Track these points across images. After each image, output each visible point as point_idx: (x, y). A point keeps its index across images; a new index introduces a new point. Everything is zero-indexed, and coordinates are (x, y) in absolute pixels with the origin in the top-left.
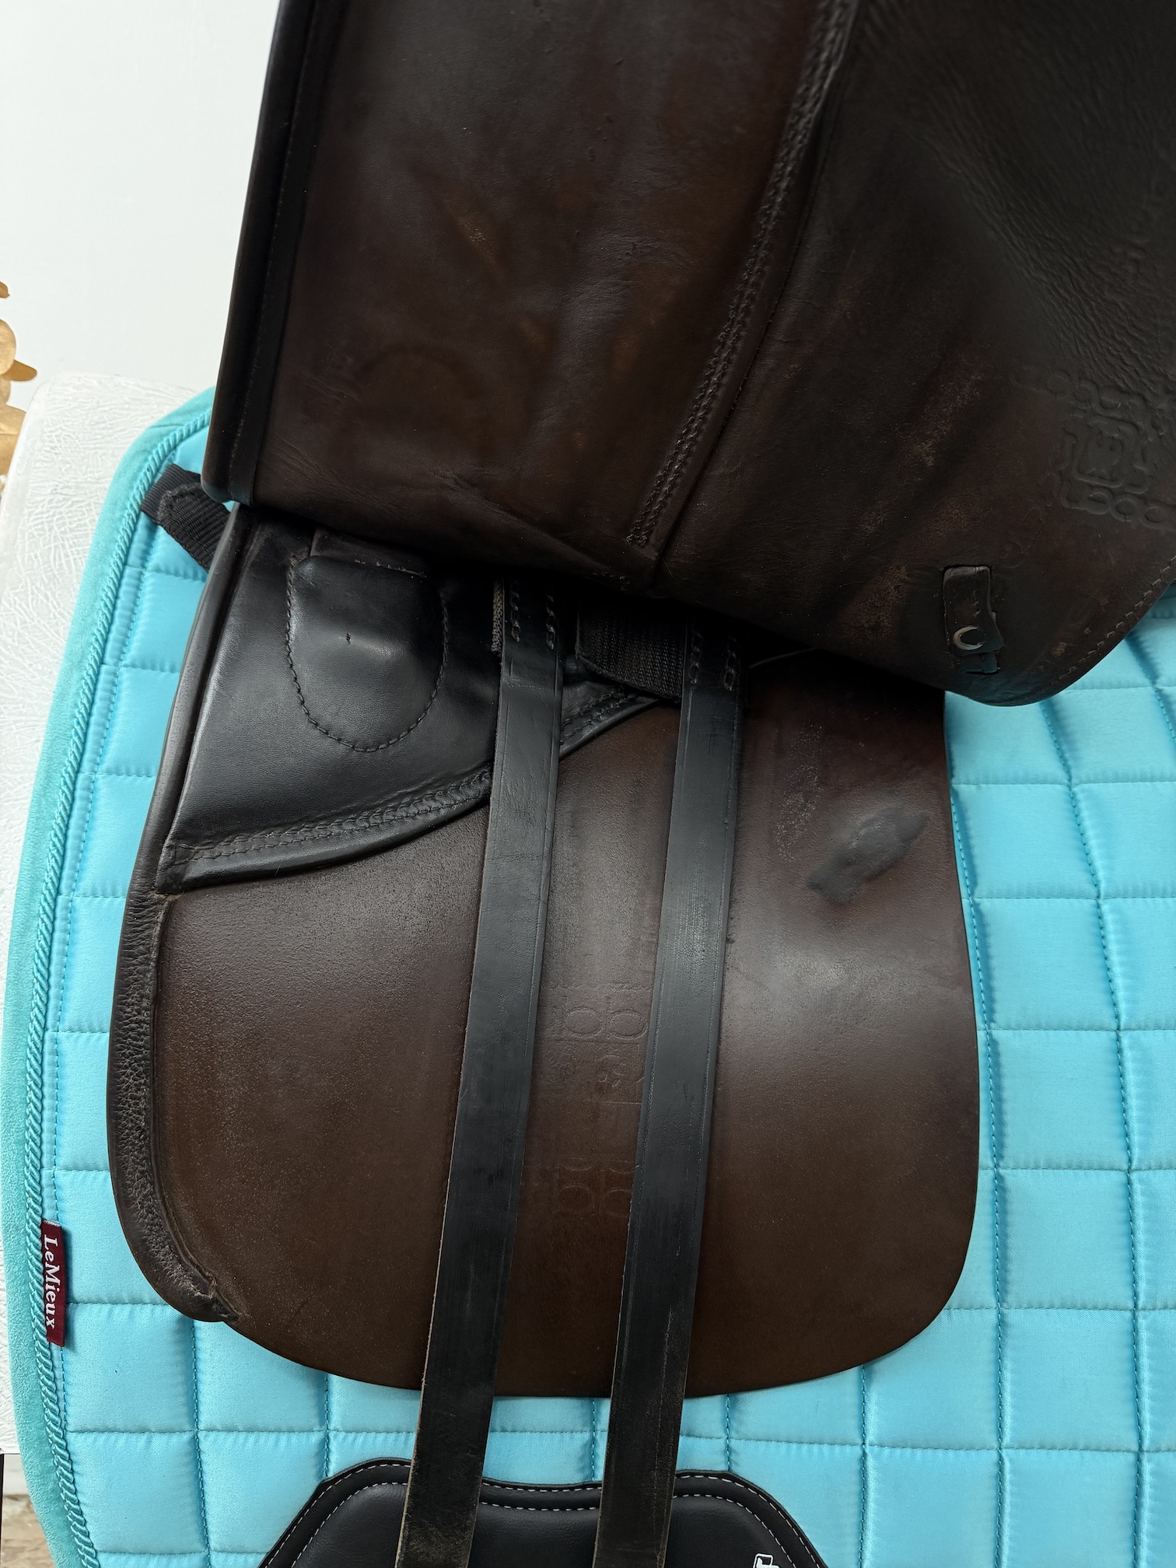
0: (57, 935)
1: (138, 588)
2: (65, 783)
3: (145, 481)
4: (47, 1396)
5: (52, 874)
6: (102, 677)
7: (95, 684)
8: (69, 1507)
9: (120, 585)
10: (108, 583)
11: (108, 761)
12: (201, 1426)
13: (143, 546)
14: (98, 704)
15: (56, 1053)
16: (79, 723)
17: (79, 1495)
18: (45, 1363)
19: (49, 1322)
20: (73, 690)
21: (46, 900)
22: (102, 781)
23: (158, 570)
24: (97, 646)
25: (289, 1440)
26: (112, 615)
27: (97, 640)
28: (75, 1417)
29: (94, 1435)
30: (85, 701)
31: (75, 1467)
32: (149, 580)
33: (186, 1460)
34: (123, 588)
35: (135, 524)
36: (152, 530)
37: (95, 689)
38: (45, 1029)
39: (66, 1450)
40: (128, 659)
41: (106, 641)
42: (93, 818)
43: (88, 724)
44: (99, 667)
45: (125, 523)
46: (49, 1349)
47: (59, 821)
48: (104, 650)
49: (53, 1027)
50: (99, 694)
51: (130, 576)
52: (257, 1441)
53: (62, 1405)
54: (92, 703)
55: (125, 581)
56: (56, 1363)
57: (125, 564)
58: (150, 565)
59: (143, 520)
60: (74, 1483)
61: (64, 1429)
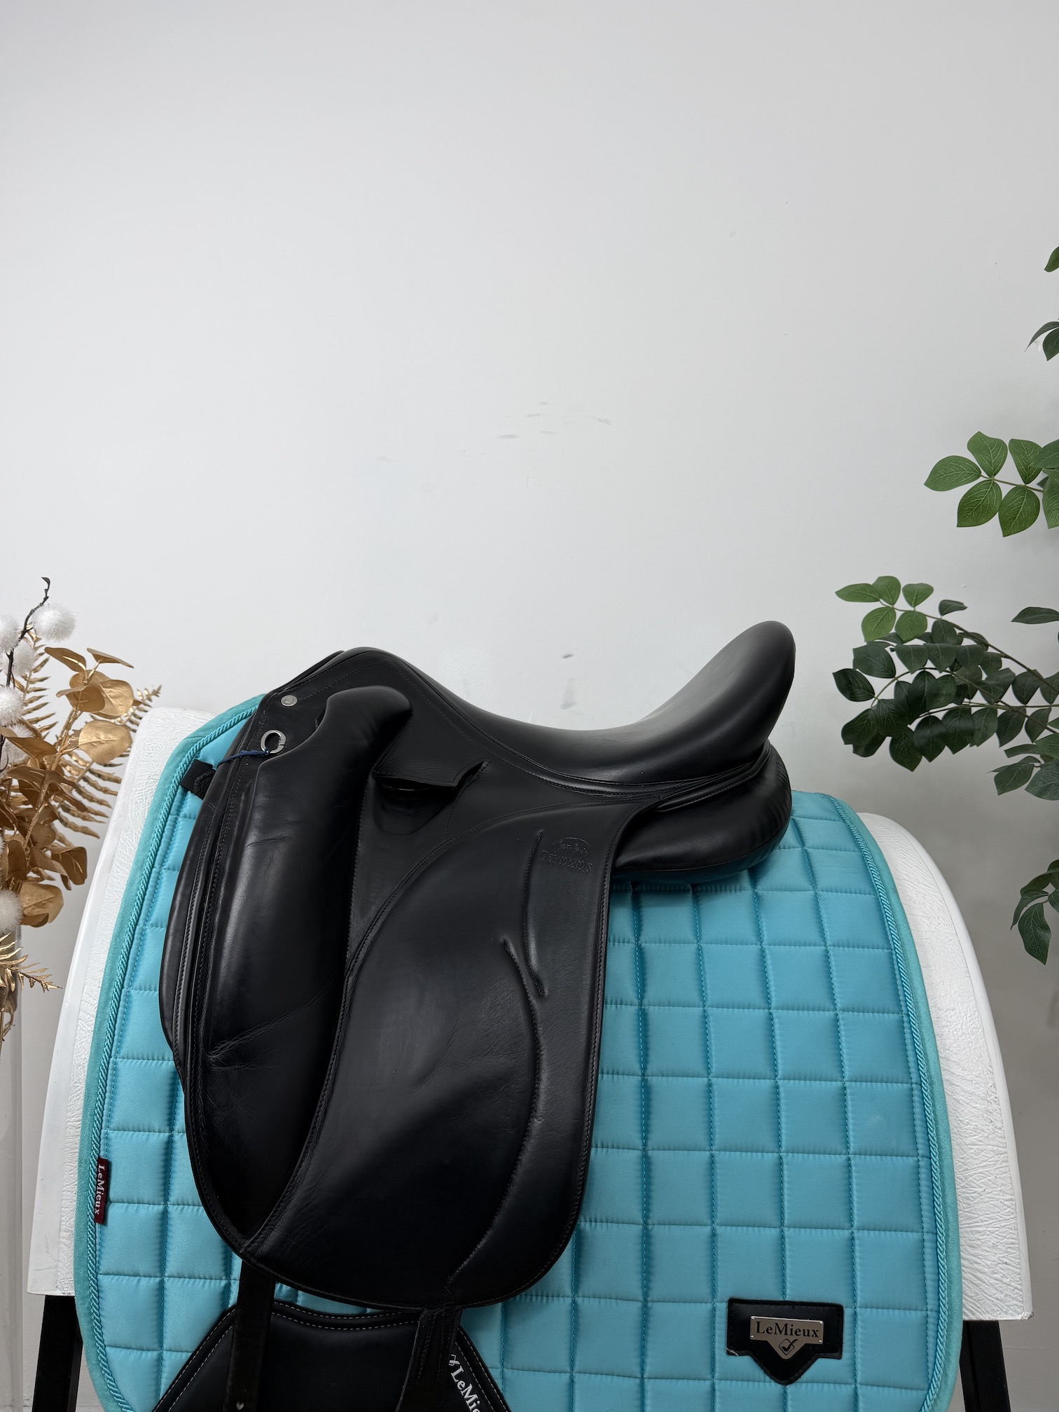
0: (120, 1009)
1: (174, 827)
2: (130, 930)
3: (183, 769)
4: (90, 1253)
5: (120, 978)
6: (153, 875)
7: (149, 878)
8: (95, 1317)
9: (166, 825)
10: (159, 824)
11: (152, 920)
12: (166, 1274)
13: (179, 803)
14: (150, 889)
15: (115, 1069)
16: (139, 899)
17: (101, 1311)
18: (91, 1234)
19: (97, 1211)
20: (138, 881)
21: (116, 991)
22: (149, 931)
23: (185, 816)
24: (151, 858)
25: (210, 1283)
26: (161, 842)
27: (151, 855)
28: (105, 1265)
29: (112, 1276)
30: (143, 887)
31: (100, 1295)
32: (181, 821)
33: (156, 1293)
34: (167, 827)
35: (176, 792)
36: (184, 794)
37: (149, 881)
38: (110, 1057)
39: (97, 1285)
40: (167, 865)
41: (156, 855)
42: (143, 949)
43: (143, 899)
44: (151, 869)
45: (171, 791)
46: (94, 1226)
47: (125, 950)
48: (155, 860)
49: (115, 1056)
50: (150, 884)
53: (97, 1259)
54: (146, 889)
55: (168, 823)
56: (97, 1234)
57: (169, 814)
58: (182, 814)
59: (180, 790)
60: (98, 1303)
61: (97, 1273)
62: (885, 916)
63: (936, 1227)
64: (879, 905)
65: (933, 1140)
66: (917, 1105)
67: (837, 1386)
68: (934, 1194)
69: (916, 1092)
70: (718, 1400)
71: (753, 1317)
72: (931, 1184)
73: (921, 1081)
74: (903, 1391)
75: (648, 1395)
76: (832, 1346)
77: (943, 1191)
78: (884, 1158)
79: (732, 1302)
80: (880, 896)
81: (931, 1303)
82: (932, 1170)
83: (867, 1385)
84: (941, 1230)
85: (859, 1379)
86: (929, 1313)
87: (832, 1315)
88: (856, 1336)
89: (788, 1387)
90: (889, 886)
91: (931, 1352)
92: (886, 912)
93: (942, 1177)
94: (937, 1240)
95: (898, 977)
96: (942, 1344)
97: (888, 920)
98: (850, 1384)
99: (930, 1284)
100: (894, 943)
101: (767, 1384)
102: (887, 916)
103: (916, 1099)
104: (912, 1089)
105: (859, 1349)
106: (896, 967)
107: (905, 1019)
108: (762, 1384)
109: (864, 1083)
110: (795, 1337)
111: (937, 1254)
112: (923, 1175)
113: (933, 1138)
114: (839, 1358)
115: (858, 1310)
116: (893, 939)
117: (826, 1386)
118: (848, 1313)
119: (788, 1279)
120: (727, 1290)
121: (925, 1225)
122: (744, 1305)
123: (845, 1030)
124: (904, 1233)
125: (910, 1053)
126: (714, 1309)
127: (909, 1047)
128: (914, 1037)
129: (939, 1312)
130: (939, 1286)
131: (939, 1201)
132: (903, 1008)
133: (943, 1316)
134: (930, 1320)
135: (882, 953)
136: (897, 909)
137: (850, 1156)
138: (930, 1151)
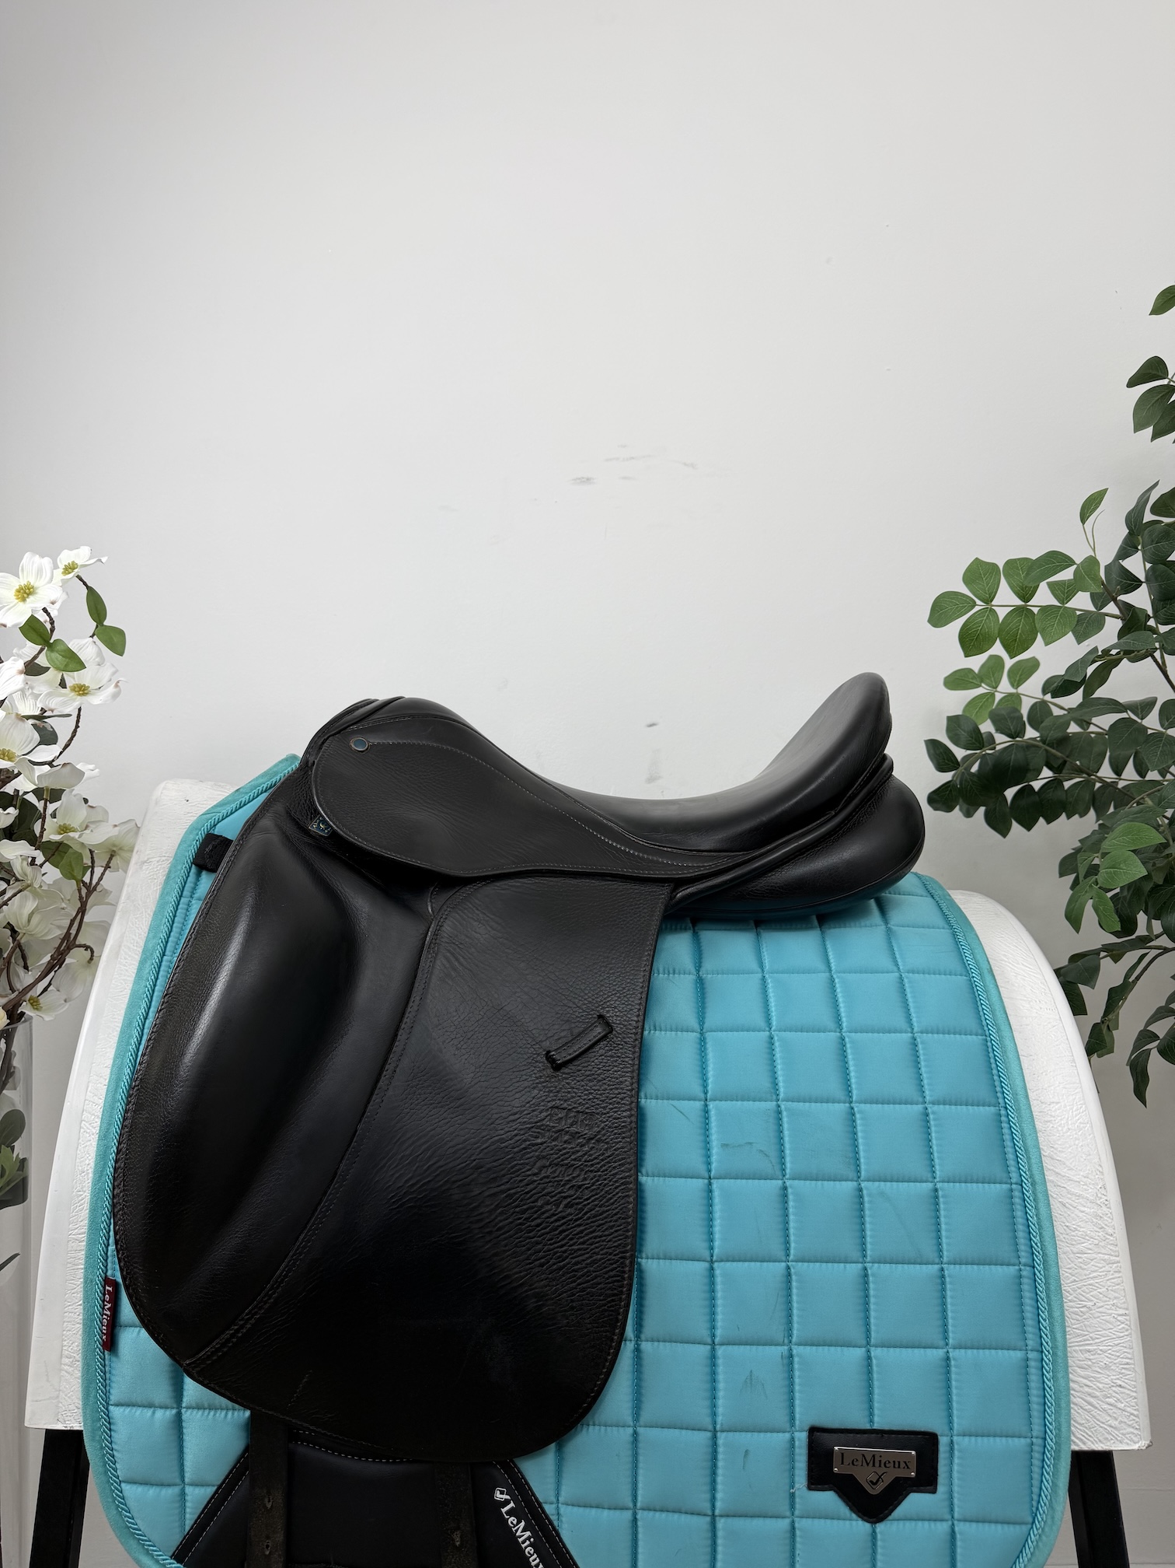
1: (188, 910)
2: (139, 1025)
4: (100, 1382)
6: (164, 963)
7: (159, 968)
8: (107, 1452)
9: (177, 909)
10: (170, 908)
12: (184, 1405)
13: (192, 885)
14: (160, 979)
16: (148, 990)
17: (113, 1444)
18: (100, 1362)
19: (105, 1337)
20: (147, 971)
21: (123, 1092)
24: (162, 945)
25: (233, 1414)
26: (172, 927)
27: (163, 941)
28: (115, 1395)
29: (124, 1407)
30: (153, 977)
31: (112, 1427)
33: (174, 1424)
34: (179, 911)
35: (189, 873)
37: (159, 971)
39: (108, 1416)
41: (167, 942)
43: (153, 991)
44: (162, 958)
45: (182, 873)
46: (104, 1354)
48: (166, 947)
51: (183, 904)
52: (215, 1415)
53: (108, 1388)
54: (157, 979)
55: (180, 906)
56: (107, 1363)
57: (181, 895)
58: (196, 896)
60: (110, 1437)
61: (108, 1404)
62: (978, 999)
63: (1042, 1344)
64: (972, 986)
65: (1036, 1247)
66: (1018, 1207)
67: (932, 1524)
68: (1038, 1308)
69: (1017, 1194)
70: (798, 1539)
71: (836, 1448)
72: (1035, 1296)
73: (1022, 1181)
74: (1006, 1526)
75: (720, 1534)
76: (927, 1480)
77: (1049, 1304)
78: (981, 1267)
79: (813, 1431)
80: (973, 977)
81: (1037, 1429)
82: (1035, 1280)
83: (965, 1520)
84: (1047, 1347)
85: (956, 1515)
86: (1034, 1440)
87: (926, 1445)
88: (952, 1468)
89: (877, 1525)
90: (984, 966)
91: (1036, 1483)
92: (979, 995)
93: (1048, 1289)
94: (1042, 1359)
95: (994, 1066)
96: (1048, 1474)
97: (982, 1004)
98: (947, 1520)
99: (1036, 1408)
100: (989, 1029)
101: (854, 1523)
102: (980, 999)
103: (1017, 1200)
104: (1011, 1190)
105: (956, 1481)
106: (991, 1055)
107: (1003, 1112)
108: (848, 1522)
109: (958, 1184)
110: (885, 1470)
111: (1043, 1374)
112: (1026, 1286)
113: (1036, 1244)
114: (934, 1491)
115: (955, 1438)
116: (988, 1024)
117: (920, 1523)
118: (943, 1441)
119: (876, 1405)
120: (807, 1415)
121: (1030, 1343)
122: (825, 1434)
123: (936, 1126)
124: (1006, 1351)
125: (1009, 1150)
126: (793, 1439)
127: (1008, 1143)
128: (1012, 1133)
129: (1045, 1439)
130: (1045, 1410)
131: (1044, 1315)
132: (1001, 1101)
133: (1050, 1444)
134: (1035, 1448)
135: (976, 1040)
136: (993, 991)
137: (945, 1266)
138: (1034, 1260)
